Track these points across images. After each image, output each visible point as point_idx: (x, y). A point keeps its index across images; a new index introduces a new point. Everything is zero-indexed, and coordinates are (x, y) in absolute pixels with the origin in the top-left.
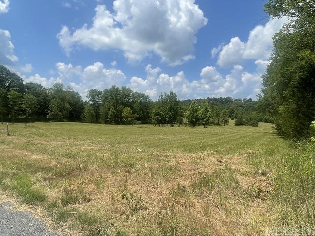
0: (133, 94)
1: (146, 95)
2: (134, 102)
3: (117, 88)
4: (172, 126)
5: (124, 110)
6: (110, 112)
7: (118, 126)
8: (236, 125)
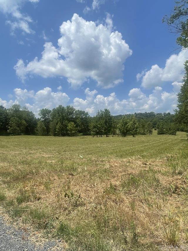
0: (76, 111)
1: (86, 112)
2: (76, 118)
3: (63, 108)
4: (107, 136)
5: (69, 125)
6: (58, 127)
7: (65, 137)
8: (159, 134)
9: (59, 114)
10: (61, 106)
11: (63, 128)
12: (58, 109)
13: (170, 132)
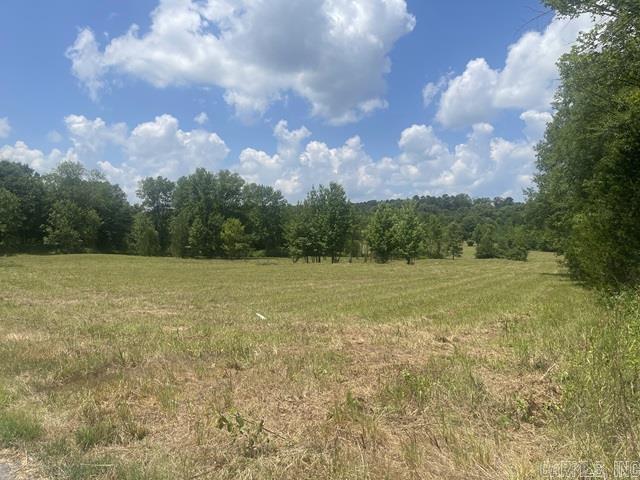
0: (246, 188)
1: (275, 190)
2: (248, 207)
3: (210, 175)
4: (334, 261)
5: (226, 225)
6: (193, 231)
7: (214, 261)
8: (479, 257)
9: (196, 192)
10: (203, 170)
12: (195, 180)
13: (511, 252)
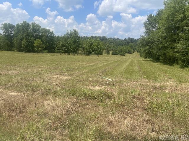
0: (42, 29)
8: (113, 55)
9: (23, 29)
10: (26, 22)
11: (29, 44)
12: (23, 25)
13: (121, 53)
